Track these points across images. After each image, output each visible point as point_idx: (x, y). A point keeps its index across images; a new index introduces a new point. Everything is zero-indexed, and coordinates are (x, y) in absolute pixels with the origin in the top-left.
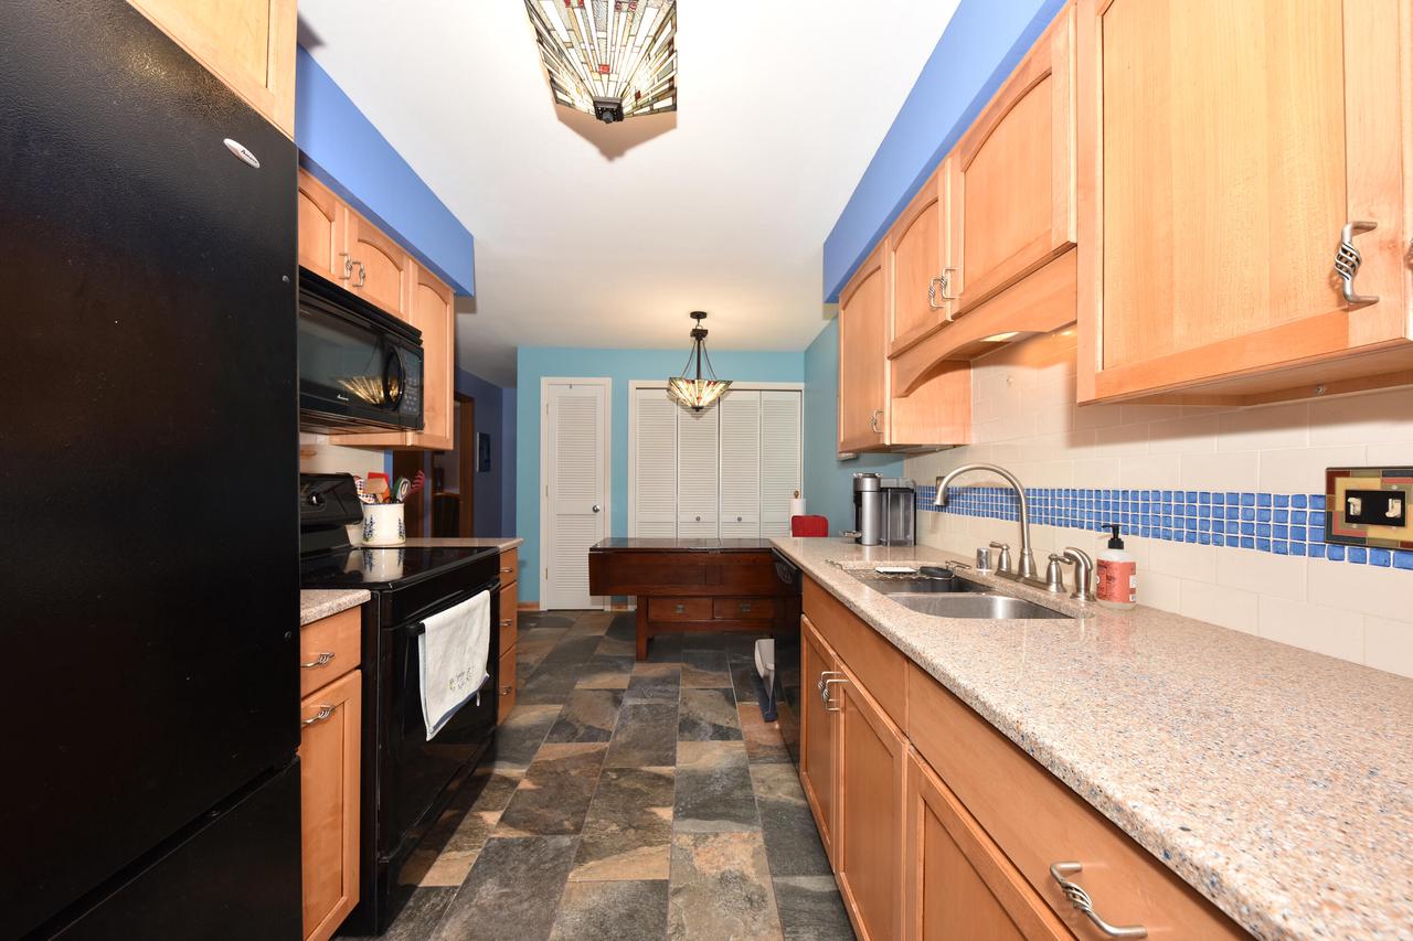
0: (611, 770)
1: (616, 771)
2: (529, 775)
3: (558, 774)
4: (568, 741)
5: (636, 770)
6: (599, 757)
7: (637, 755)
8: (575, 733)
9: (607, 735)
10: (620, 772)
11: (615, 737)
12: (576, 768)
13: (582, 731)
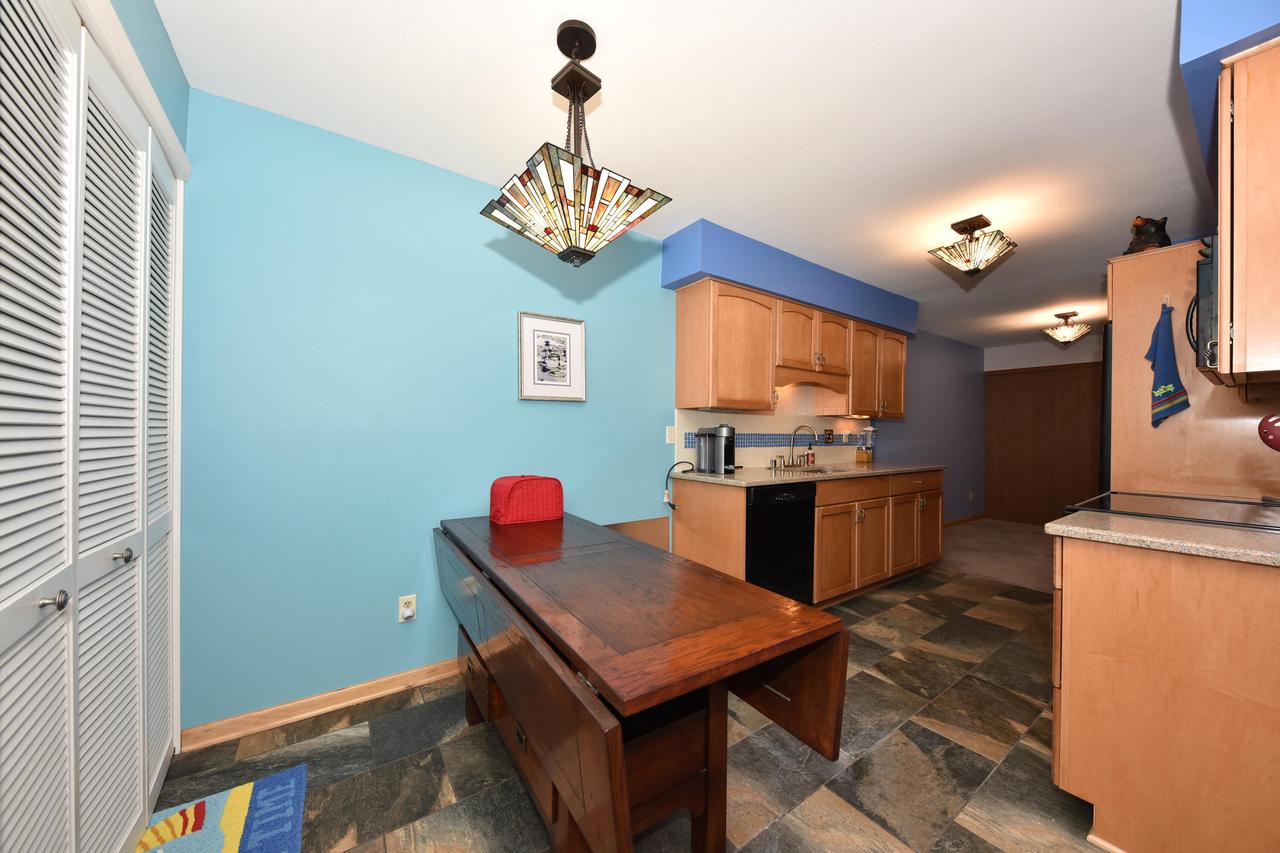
0: (924, 696)
1: (919, 694)
2: (1017, 736)
3: (980, 718)
4: (961, 747)
5: (901, 685)
6: (928, 712)
7: (888, 694)
8: (949, 754)
9: (907, 729)
10: (915, 691)
11: (899, 722)
12: (959, 715)
13: (939, 751)
